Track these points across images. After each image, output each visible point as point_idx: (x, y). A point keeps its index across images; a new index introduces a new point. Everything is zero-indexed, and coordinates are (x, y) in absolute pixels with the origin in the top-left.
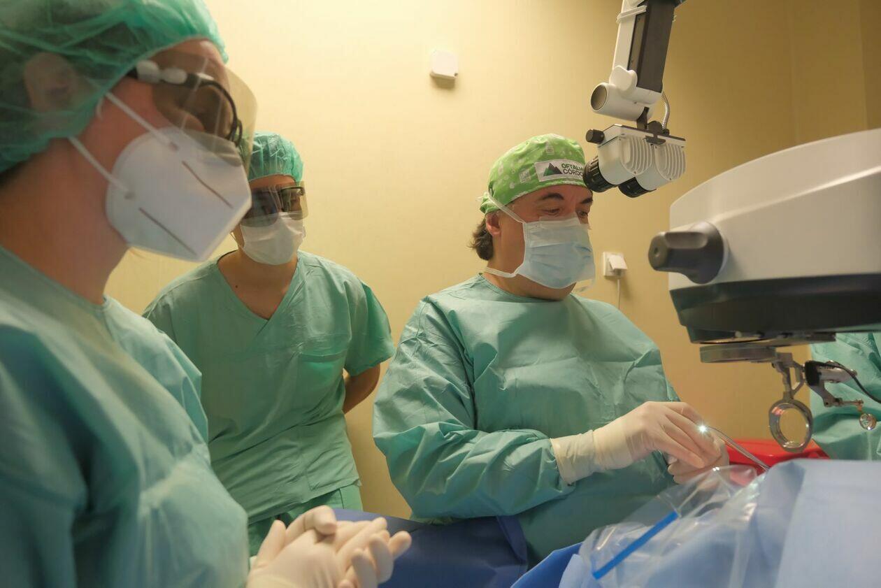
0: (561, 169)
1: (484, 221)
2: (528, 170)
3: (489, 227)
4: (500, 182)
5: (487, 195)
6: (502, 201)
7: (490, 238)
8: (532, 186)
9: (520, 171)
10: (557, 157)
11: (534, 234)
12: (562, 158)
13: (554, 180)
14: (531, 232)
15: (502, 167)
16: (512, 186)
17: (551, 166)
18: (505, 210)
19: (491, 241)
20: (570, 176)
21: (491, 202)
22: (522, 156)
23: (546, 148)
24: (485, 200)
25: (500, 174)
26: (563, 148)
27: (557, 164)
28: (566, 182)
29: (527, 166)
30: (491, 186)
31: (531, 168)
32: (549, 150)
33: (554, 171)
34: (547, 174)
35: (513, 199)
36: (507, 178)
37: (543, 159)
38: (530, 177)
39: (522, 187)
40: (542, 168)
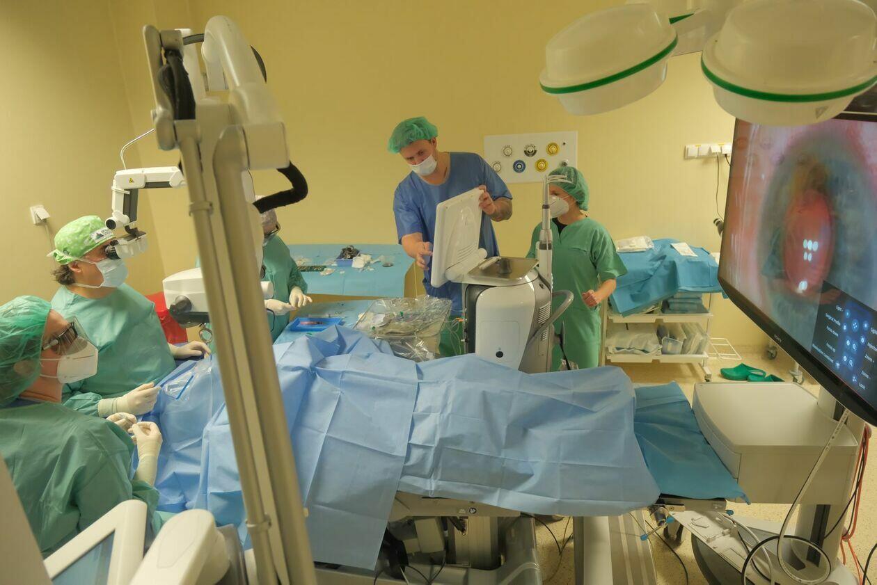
0: (101, 235)
2: (87, 239)
3: (73, 269)
4: (71, 247)
6: (77, 256)
8: (91, 247)
9: (82, 240)
10: (97, 229)
12: (100, 228)
13: (103, 240)
14: (102, 266)
15: (71, 240)
16: (82, 248)
17: (98, 234)
18: (82, 260)
20: (108, 235)
21: (69, 258)
22: (80, 233)
24: (62, 257)
25: (70, 243)
27: (99, 232)
28: (107, 239)
29: (86, 238)
30: (65, 250)
31: (88, 237)
34: (98, 238)
35: (85, 253)
36: (76, 245)
37: (92, 231)
38: (90, 242)
39: (87, 248)
40: (94, 236)
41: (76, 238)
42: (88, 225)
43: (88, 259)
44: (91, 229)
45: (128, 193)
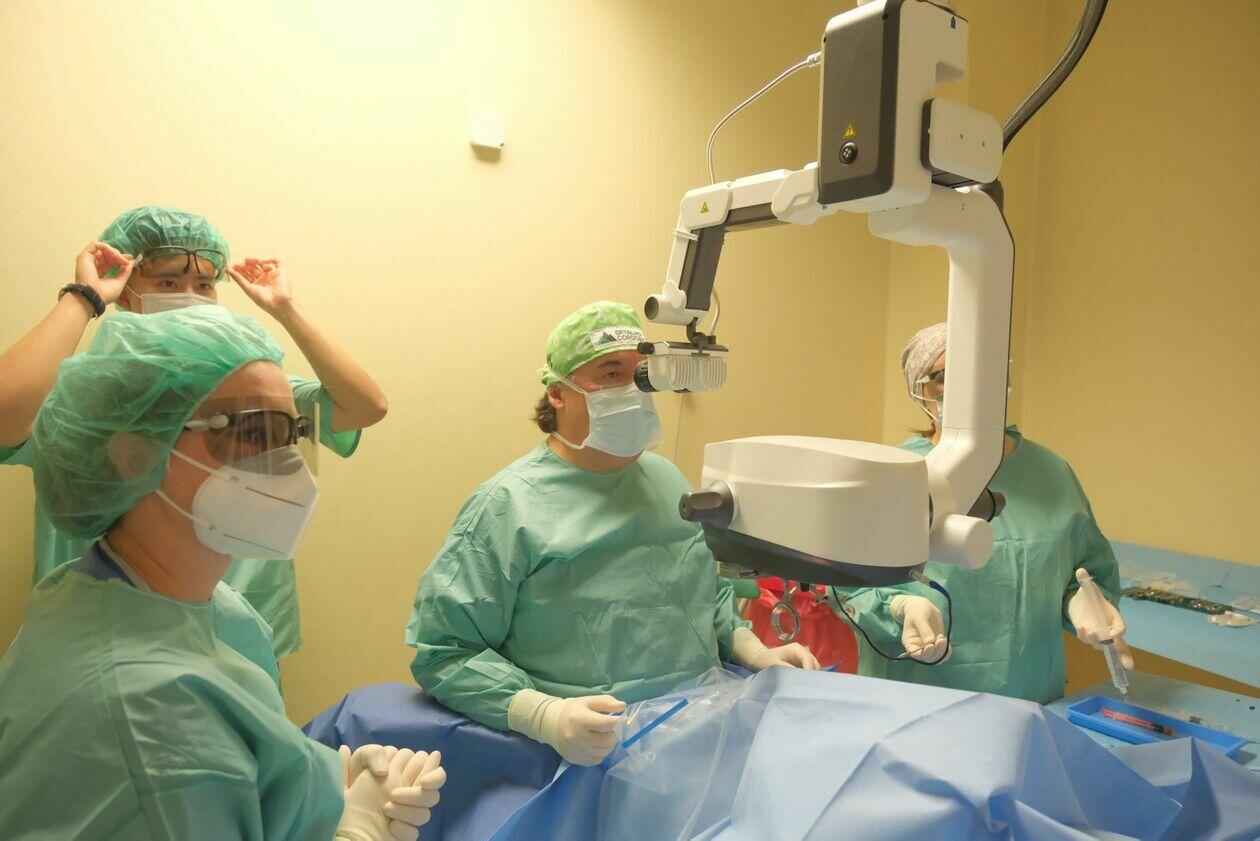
0: (615, 336)
1: (546, 395)
2: (583, 341)
3: (551, 400)
4: (557, 354)
5: (546, 367)
6: (561, 374)
7: (554, 411)
8: (589, 356)
9: (574, 343)
10: (610, 324)
11: (597, 403)
12: (615, 325)
13: (611, 348)
14: (595, 402)
15: (558, 339)
16: (569, 358)
17: (605, 335)
18: (566, 382)
19: (555, 414)
20: (625, 342)
21: (552, 375)
22: (576, 327)
23: (598, 317)
24: (545, 373)
25: (556, 346)
26: (614, 315)
27: (610, 331)
28: (621, 348)
29: (581, 337)
30: (549, 359)
31: (585, 338)
32: (602, 318)
33: (610, 338)
34: (602, 342)
35: (573, 369)
36: (563, 349)
37: (596, 328)
38: (586, 347)
39: (579, 358)
40: (597, 337)
41: (566, 337)
42: (594, 314)
43: (575, 382)
44: (598, 323)
45: (695, 238)
